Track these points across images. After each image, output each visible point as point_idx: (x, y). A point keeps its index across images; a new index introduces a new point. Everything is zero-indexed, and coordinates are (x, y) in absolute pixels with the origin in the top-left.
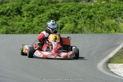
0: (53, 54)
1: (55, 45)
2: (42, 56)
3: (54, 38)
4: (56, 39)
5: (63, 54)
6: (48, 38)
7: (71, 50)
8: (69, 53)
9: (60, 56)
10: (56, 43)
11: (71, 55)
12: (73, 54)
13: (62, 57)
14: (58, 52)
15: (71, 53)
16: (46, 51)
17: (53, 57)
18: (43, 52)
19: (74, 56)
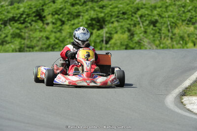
0: (84, 80)
1: (87, 65)
2: (67, 83)
3: (86, 54)
4: (89, 55)
5: (100, 80)
7: (113, 73)
8: (109, 77)
9: (95, 82)
10: (88, 62)
11: (113, 80)
12: (115, 78)
13: (99, 84)
14: (91, 76)
15: (112, 77)
16: (74, 75)
17: (85, 84)
18: (69, 77)
19: (117, 82)
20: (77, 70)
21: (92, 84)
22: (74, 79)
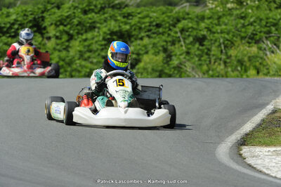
0: (25, 71)
1: (27, 59)
2: (10, 74)
3: (26, 50)
4: (29, 51)
5: (39, 71)
6: (18, 51)
7: (50, 65)
8: (46, 69)
9: (34, 73)
10: (28, 57)
11: (49, 71)
12: (51, 70)
13: (37, 75)
14: (31, 67)
15: (49, 69)
16: (17, 67)
17: (26, 74)
18: (12, 69)
19: (53, 73)
20: (19, 63)
21: (32, 75)
22: (16, 70)
